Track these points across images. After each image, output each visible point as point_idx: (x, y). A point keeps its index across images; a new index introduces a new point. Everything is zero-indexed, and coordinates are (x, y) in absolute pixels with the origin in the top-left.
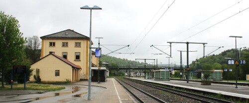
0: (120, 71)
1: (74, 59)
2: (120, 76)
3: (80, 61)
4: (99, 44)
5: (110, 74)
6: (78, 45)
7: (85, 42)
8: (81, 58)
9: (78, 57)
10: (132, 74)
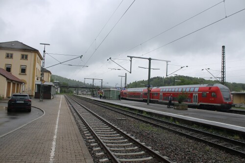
0: (70, 89)
1: (19, 73)
2: (69, 93)
3: (26, 75)
4: (44, 51)
5: (61, 91)
6: (24, 57)
7: (33, 54)
8: (27, 71)
9: (23, 71)
10: (80, 92)
